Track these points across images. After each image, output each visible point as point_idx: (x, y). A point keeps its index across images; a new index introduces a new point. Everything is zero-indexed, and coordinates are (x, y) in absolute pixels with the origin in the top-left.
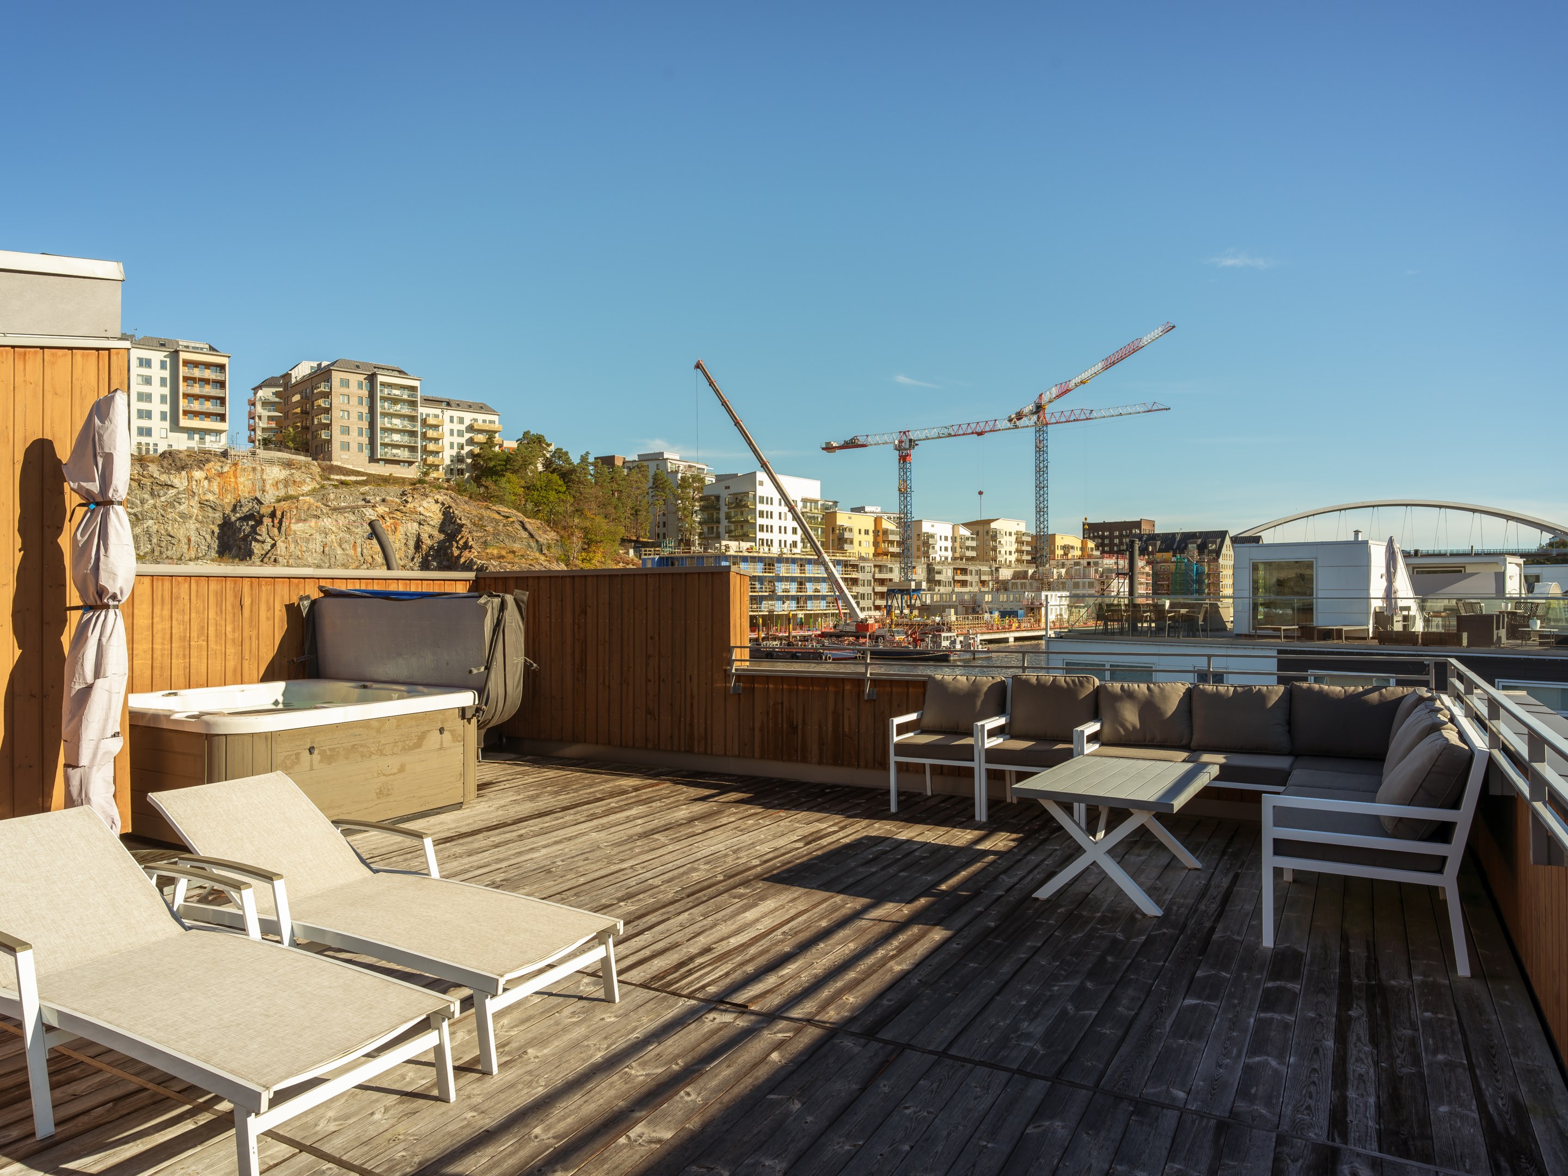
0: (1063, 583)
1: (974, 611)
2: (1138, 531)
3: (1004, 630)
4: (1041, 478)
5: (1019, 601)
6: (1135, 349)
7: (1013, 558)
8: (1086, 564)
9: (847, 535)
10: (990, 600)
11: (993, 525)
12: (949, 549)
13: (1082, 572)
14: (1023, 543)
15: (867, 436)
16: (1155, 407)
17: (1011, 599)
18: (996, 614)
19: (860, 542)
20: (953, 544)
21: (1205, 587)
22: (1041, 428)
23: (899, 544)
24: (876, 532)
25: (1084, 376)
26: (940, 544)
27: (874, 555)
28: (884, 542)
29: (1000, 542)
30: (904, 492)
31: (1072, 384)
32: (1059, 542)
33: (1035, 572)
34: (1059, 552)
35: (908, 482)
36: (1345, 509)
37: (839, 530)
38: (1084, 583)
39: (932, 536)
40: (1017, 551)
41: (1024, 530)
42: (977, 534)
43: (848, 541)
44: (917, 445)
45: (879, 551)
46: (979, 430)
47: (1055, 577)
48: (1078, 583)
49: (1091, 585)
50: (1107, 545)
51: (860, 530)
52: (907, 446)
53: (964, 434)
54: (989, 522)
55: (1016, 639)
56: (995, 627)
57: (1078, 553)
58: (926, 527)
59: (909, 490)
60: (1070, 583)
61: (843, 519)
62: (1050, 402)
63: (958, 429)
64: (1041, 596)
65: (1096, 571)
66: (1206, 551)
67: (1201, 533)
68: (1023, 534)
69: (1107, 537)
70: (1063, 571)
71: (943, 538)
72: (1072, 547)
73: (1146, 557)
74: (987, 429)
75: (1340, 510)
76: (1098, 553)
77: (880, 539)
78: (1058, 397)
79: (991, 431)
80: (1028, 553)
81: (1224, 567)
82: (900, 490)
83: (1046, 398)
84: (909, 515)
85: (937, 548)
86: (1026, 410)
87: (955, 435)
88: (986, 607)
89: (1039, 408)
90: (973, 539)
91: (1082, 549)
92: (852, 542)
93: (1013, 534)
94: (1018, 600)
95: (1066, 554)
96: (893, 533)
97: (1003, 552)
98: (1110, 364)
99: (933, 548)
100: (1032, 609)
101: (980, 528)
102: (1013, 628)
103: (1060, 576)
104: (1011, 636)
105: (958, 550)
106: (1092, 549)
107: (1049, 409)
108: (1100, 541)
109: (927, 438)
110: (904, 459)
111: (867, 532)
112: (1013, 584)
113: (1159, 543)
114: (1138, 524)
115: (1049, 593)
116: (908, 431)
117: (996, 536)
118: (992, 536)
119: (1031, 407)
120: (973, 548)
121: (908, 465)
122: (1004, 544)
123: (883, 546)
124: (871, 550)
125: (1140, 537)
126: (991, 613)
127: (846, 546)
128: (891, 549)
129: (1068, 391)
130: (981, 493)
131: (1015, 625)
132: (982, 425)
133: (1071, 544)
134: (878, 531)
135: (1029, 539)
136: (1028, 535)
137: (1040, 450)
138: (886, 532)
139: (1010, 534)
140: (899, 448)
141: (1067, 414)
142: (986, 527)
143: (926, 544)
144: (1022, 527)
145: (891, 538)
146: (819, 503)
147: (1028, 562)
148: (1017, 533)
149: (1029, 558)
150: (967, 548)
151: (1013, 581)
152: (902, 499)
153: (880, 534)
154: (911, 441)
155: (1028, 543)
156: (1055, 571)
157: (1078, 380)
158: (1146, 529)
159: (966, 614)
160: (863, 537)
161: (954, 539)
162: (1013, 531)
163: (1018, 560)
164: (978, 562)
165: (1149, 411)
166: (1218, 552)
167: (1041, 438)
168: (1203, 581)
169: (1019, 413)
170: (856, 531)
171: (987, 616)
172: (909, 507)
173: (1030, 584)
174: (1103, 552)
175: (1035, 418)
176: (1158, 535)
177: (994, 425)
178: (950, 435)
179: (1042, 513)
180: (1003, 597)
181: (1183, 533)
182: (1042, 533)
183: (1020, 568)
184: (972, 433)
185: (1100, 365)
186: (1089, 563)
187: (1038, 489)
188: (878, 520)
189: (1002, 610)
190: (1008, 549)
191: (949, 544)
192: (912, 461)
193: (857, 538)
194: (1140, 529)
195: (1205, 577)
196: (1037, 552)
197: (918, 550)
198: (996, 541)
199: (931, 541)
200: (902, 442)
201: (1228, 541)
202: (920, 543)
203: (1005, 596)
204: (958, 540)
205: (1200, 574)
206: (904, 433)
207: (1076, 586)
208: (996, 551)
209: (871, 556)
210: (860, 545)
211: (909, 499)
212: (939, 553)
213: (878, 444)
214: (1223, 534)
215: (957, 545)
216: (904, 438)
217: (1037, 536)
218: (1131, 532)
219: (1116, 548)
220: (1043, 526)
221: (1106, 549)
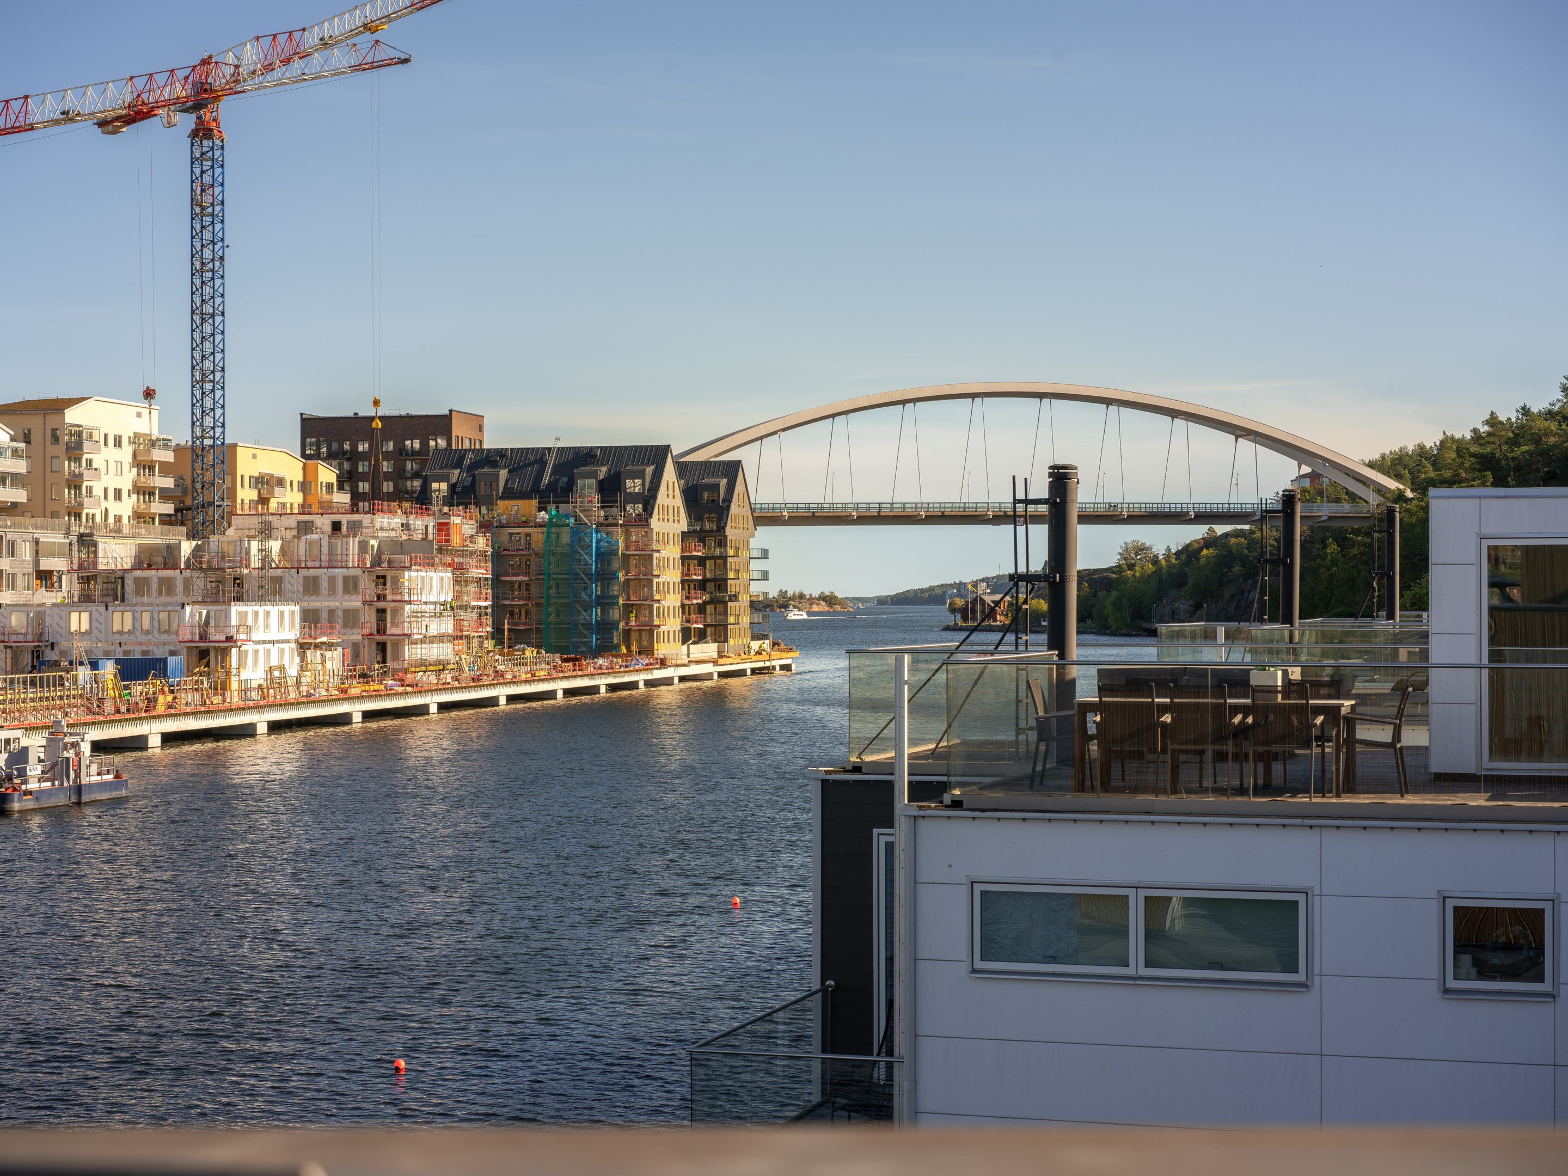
0: (278, 580)
1: (38, 661)
2: (442, 443)
3: (133, 713)
4: (207, 290)
5: (168, 632)
7: (126, 508)
8: (328, 528)
10: (85, 627)
11: (72, 416)
13: (325, 550)
14: (151, 468)
17: (146, 624)
18: (109, 669)
29: (89, 462)
31: (312, 38)
33: (197, 549)
34: (246, 494)
36: (914, 401)
38: (332, 580)
40: (140, 490)
41: (155, 434)
42: (27, 439)
47: (255, 563)
48: (316, 579)
49: (351, 585)
50: (364, 477)
54: (59, 406)
55: (169, 739)
56: (109, 707)
57: (294, 498)
60: (294, 581)
64: (228, 616)
65: (363, 546)
66: (620, 497)
67: (607, 451)
68: (153, 444)
69: (365, 456)
70: (275, 546)
72: (280, 482)
76: (343, 498)
80: (165, 495)
81: (665, 539)
88: (79, 647)
90: (15, 453)
91: (304, 487)
93: (125, 441)
94: (165, 626)
95: (263, 501)
97: (98, 491)
100: (204, 654)
101: (34, 423)
102: (161, 709)
103: (266, 559)
104: (153, 731)
106: (329, 486)
108: (346, 466)
112: (137, 580)
113: (503, 473)
114: (442, 424)
115: (249, 609)
117: (79, 446)
122: (103, 470)
125: (455, 458)
126: (94, 665)
131: (163, 700)
133: (278, 473)
135: (169, 457)
136: (166, 444)
139: (118, 441)
142: (52, 421)
144: (156, 424)
147: (166, 520)
148: (135, 439)
149: (169, 508)
151: (139, 573)
155: (166, 469)
156: (255, 546)
158: (462, 436)
159: (16, 669)
163: (139, 517)
164: (27, 520)
166: (648, 500)
167: (207, 179)
168: (614, 575)
171: (83, 673)
173: (187, 583)
174: (356, 498)
176: (501, 453)
179: (208, 386)
180: (121, 620)
181: (561, 450)
182: (208, 442)
183: (156, 537)
186: (336, 526)
187: (197, 319)
189: (120, 656)
190: (111, 481)
194: (448, 435)
195: (617, 566)
198: (78, 460)
201: (669, 474)
203: (128, 616)
205: (605, 556)
207: (311, 586)
208: (78, 488)
214: (658, 454)
217: (193, 448)
218: (424, 444)
219: (388, 487)
220: (208, 421)
221: (364, 487)
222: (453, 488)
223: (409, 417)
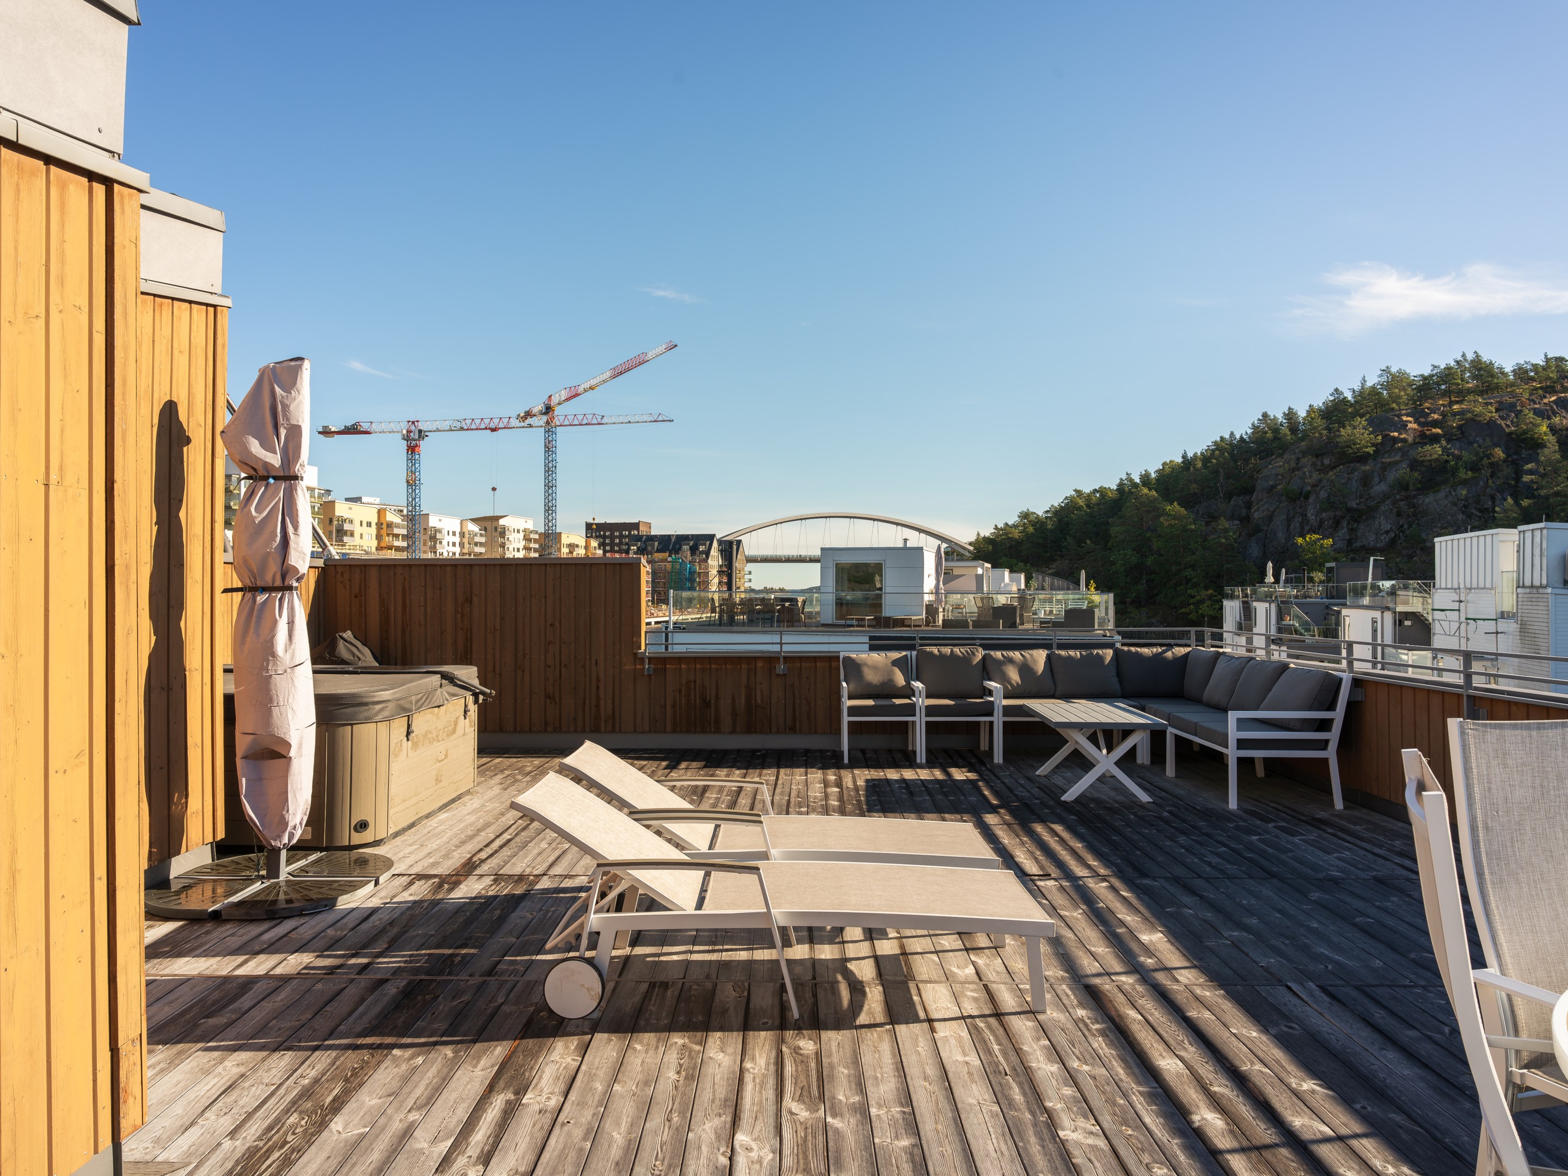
2: (636, 532)
4: (550, 478)
6: (640, 362)
9: (347, 527)
11: (502, 522)
12: (457, 544)
14: (530, 541)
15: (371, 423)
16: (660, 418)
19: (361, 535)
20: (461, 540)
21: (696, 585)
22: (549, 428)
23: (405, 537)
24: (379, 525)
25: (593, 382)
26: (448, 539)
27: (377, 549)
28: (388, 535)
29: (508, 538)
30: (412, 484)
31: (581, 388)
32: (565, 540)
34: (564, 550)
35: (417, 474)
36: (805, 519)
37: (338, 520)
39: (440, 531)
40: (525, 548)
41: (532, 528)
42: (485, 529)
43: (348, 533)
44: (427, 436)
45: (383, 545)
46: (493, 427)
50: (608, 544)
51: (361, 522)
52: (417, 437)
53: (477, 429)
54: (498, 518)
57: (583, 551)
58: (433, 522)
59: (417, 482)
61: (342, 509)
62: (559, 404)
63: (471, 423)
66: (698, 552)
67: (693, 536)
68: (531, 532)
69: (608, 537)
71: (451, 533)
72: (577, 546)
73: (646, 556)
74: (501, 425)
75: (801, 519)
76: (600, 552)
77: (384, 532)
78: (567, 400)
79: (505, 428)
80: (537, 550)
81: (713, 567)
82: (408, 482)
83: (555, 400)
84: (418, 508)
85: (445, 543)
86: (535, 410)
87: (468, 429)
89: (548, 409)
90: (481, 535)
91: (586, 548)
92: (352, 535)
93: (521, 531)
95: (571, 552)
96: (398, 526)
97: (511, 549)
98: (618, 373)
99: (441, 543)
101: (488, 524)
105: (467, 545)
106: (595, 548)
107: (558, 411)
108: (601, 540)
109: (438, 430)
110: (412, 449)
111: (369, 524)
113: (656, 543)
114: (636, 526)
116: (418, 421)
117: (504, 532)
118: (500, 533)
119: (539, 407)
120: (481, 544)
121: (417, 457)
122: (513, 541)
123: (387, 540)
124: (374, 543)
125: (639, 538)
127: (346, 539)
128: (396, 543)
129: (577, 395)
130: (494, 489)
132: (496, 421)
133: (576, 543)
134: (382, 524)
135: (537, 537)
136: (536, 532)
137: (549, 448)
138: (390, 525)
139: (518, 531)
140: (407, 438)
141: (580, 417)
142: (494, 524)
143: (433, 538)
144: (530, 526)
145: (396, 531)
146: (317, 491)
148: (525, 531)
150: (476, 544)
152: (410, 491)
153: (384, 526)
154: (420, 431)
155: (536, 541)
157: (587, 385)
158: (643, 530)
160: (365, 529)
161: (462, 535)
162: (521, 529)
165: (655, 421)
166: (708, 553)
167: (550, 439)
168: (695, 580)
169: (528, 412)
170: (357, 523)
172: (417, 500)
174: (605, 551)
175: (545, 418)
176: (656, 536)
177: (508, 422)
178: (462, 429)
179: (550, 512)
181: (677, 535)
182: (550, 532)
184: (486, 428)
185: (608, 374)
187: (547, 488)
188: (382, 513)
190: (516, 545)
191: (457, 539)
192: (421, 453)
193: (358, 530)
194: (638, 530)
195: (696, 576)
196: (543, 549)
197: (425, 545)
198: (504, 538)
199: (438, 536)
200: (411, 432)
201: (715, 544)
202: (427, 537)
204: (467, 535)
205: (692, 573)
206: (413, 422)
208: (504, 547)
209: (374, 550)
210: (361, 538)
211: (417, 491)
212: (447, 548)
213: (384, 432)
214: (711, 537)
215: (466, 540)
216: (413, 428)
217: (545, 534)
218: (630, 533)
219: (616, 548)
220: (550, 524)
221: (608, 548)
222: (638, 548)
223: (624, 523)
